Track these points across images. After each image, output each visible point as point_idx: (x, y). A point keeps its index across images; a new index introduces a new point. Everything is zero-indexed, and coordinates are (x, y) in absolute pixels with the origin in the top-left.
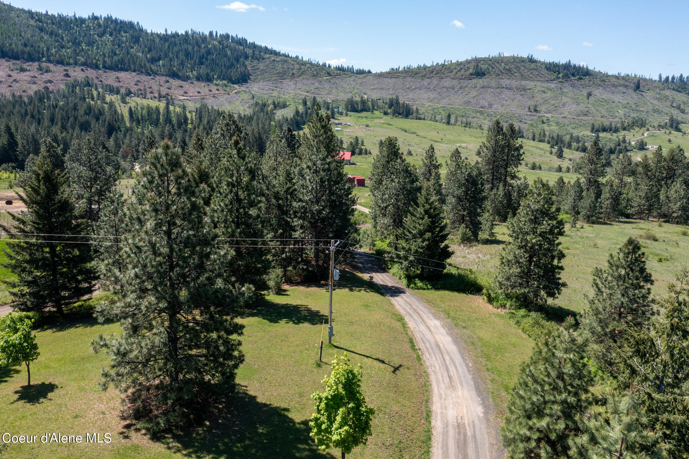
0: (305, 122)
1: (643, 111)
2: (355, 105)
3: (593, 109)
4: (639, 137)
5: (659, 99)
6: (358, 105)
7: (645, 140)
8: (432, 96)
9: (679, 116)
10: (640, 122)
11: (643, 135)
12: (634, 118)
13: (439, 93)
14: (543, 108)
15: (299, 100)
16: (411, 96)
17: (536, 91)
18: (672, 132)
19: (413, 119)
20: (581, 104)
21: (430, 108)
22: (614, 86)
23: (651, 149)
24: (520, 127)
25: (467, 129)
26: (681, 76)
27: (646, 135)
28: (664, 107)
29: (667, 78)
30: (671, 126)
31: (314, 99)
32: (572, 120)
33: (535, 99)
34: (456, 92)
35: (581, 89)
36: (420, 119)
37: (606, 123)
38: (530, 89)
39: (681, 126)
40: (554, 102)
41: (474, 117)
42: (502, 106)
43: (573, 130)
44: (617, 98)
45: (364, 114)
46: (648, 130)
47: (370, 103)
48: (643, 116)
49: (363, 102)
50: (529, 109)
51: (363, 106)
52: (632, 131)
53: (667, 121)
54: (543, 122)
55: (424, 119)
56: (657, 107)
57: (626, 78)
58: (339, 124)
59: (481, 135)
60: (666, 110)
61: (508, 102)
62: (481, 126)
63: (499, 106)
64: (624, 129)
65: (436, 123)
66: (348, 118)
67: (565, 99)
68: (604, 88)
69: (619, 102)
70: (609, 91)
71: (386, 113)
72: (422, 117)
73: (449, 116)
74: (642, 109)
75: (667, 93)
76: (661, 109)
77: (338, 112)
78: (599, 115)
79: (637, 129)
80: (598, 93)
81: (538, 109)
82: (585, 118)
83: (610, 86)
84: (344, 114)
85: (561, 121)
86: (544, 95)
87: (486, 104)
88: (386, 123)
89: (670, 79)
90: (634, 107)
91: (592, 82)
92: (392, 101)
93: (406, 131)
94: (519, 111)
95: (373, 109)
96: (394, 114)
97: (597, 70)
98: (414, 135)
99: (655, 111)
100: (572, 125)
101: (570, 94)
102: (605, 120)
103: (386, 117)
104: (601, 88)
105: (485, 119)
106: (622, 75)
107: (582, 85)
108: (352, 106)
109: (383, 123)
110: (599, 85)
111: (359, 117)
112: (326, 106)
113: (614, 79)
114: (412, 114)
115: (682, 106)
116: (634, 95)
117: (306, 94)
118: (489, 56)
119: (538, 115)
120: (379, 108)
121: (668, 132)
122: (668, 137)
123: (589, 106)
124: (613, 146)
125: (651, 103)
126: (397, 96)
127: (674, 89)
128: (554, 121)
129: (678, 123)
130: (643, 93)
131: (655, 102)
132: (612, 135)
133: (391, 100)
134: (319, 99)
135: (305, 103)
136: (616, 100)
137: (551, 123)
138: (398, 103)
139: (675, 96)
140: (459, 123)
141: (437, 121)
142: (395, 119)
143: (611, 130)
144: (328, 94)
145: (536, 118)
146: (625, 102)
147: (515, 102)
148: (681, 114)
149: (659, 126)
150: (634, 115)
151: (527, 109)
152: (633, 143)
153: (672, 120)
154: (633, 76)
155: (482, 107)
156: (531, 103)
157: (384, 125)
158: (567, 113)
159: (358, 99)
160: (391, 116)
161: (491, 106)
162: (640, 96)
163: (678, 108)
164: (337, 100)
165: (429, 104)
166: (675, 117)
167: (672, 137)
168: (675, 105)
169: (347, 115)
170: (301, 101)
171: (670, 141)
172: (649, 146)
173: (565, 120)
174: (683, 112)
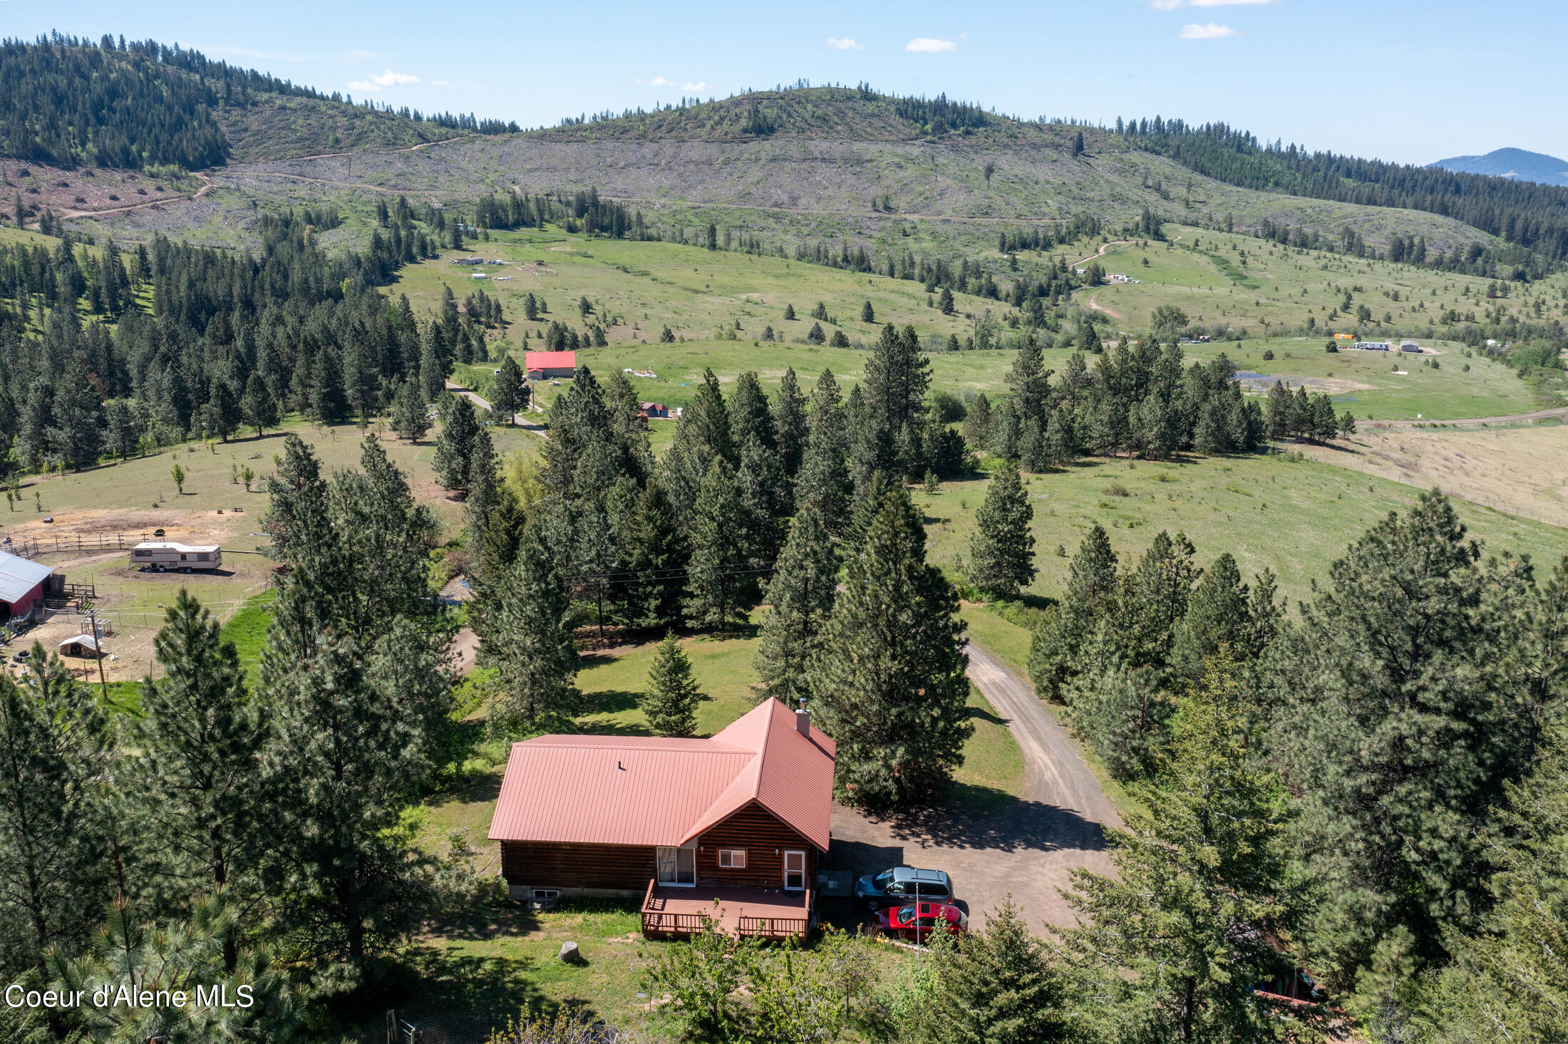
1: (1092, 200)
2: (501, 213)
3: (999, 202)
4: (1089, 258)
5: (1120, 172)
6: (505, 211)
7: (1102, 264)
8: (666, 184)
9: (1159, 208)
10: (1089, 225)
11: (1097, 251)
12: (1076, 216)
13: (680, 175)
14: (900, 202)
15: (365, 204)
16: (619, 185)
17: (883, 165)
18: (1150, 242)
19: (634, 239)
20: (976, 191)
21: (666, 211)
22: (1034, 146)
23: (1113, 282)
24: (862, 249)
25: (754, 257)
26: (1158, 119)
27: (1102, 250)
28: (1131, 188)
29: (1133, 125)
30: (1147, 230)
31: (403, 202)
32: (962, 227)
33: (884, 183)
34: (718, 172)
35: (972, 156)
36: (650, 239)
37: (1028, 231)
38: (871, 161)
39: (1165, 229)
40: (921, 188)
41: (762, 229)
42: (819, 199)
43: (965, 249)
44: (1043, 173)
45: (523, 232)
46: (1105, 240)
47: (532, 206)
48: (1094, 210)
49: (518, 205)
50: (874, 205)
51: (519, 214)
52: (1076, 243)
53: (1138, 219)
54: (905, 234)
55: (659, 240)
56: (1118, 189)
57: (1056, 128)
58: (477, 262)
59: (786, 270)
60: (1135, 194)
61: (830, 192)
62: (781, 250)
63: (813, 201)
64: (1062, 241)
65: (687, 248)
66: (491, 246)
67: (943, 182)
68: (1016, 153)
69: (1048, 182)
70: (1026, 159)
71: (572, 229)
72: (653, 232)
73: (713, 231)
74: (1091, 195)
75: (1135, 157)
76: (1125, 193)
77: (467, 233)
78: (1012, 212)
79: (1085, 239)
80: (1008, 164)
81: (892, 204)
82: (985, 221)
83: (1027, 148)
84: (481, 237)
85: (940, 228)
86: (901, 174)
87: (785, 198)
88: (579, 254)
89: (1138, 127)
90: (1075, 190)
91: (991, 140)
92: (584, 201)
93: (626, 271)
94: (855, 211)
95: (542, 219)
96: (590, 231)
97: (999, 112)
98: (647, 280)
99: (1116, 198)
100: (963, 238)
101: (952, 169)
102: (1024, 223)
103: (573, 238)
104: (1010, 152)
105: (786, 232)
106: (1048, 121)
107: (972, 147)
108: (494, 213)
109: (572, 254)
110: (1006, 146)
111: (515, 241)
112: (436, 220)
113: (1032, 133)
114: (630, 228)
115: (1164, 186)
116: (1074, 165)
117: (380, 189)
118: (779, 87)
119: (893, 217)
120: (554, 217)
121: (1141, 242)
122: (1141, 254)
123: (991, 194)
124: (1044, 280)
125: (1107, 181)
126: (594, 189)
127: (1146, 149)
128: (926, 231)
129: (1158, 223)
130: (1090, 160)
131: (1114, 178)
132: (1040, 255)
133: (581, 199)
134: (411, 202)
135: (383, 214)
136: (1042, 178)
137: (921, 235)
138: (595, 203)
139: (1150, 165)
140: (734, 244)
141: (686, 242)
142: (595, 242)
143: (1037, 245)
144: (431, 187)
145: (889, 224)
146: (1058, 181)
147: (844, 189)
148: (1164, 202)
149: (1126, 230)
150: (1077, 209)
151: (869, 205)
152: (1080, 272)
153: (1147, 217)
154: (1069, 122)
155: (776, 205)
156: (876, 191)
157: (574, 258)
158: (950, 212)
159: (502, 197)
160: (585, 235)
161: (794, 200)
162: (1084, 168)
163: (1158, 188)
164: (455, 201)
165: (663, 201)
166: (1152, 210)
167: (1149, 254)
168: (1150, 183)
169: (487, 238)
170: (372, 208)
171: (1146, 262)
172: (1109, 277)
173: (947, 227)
174: (1166, 197)
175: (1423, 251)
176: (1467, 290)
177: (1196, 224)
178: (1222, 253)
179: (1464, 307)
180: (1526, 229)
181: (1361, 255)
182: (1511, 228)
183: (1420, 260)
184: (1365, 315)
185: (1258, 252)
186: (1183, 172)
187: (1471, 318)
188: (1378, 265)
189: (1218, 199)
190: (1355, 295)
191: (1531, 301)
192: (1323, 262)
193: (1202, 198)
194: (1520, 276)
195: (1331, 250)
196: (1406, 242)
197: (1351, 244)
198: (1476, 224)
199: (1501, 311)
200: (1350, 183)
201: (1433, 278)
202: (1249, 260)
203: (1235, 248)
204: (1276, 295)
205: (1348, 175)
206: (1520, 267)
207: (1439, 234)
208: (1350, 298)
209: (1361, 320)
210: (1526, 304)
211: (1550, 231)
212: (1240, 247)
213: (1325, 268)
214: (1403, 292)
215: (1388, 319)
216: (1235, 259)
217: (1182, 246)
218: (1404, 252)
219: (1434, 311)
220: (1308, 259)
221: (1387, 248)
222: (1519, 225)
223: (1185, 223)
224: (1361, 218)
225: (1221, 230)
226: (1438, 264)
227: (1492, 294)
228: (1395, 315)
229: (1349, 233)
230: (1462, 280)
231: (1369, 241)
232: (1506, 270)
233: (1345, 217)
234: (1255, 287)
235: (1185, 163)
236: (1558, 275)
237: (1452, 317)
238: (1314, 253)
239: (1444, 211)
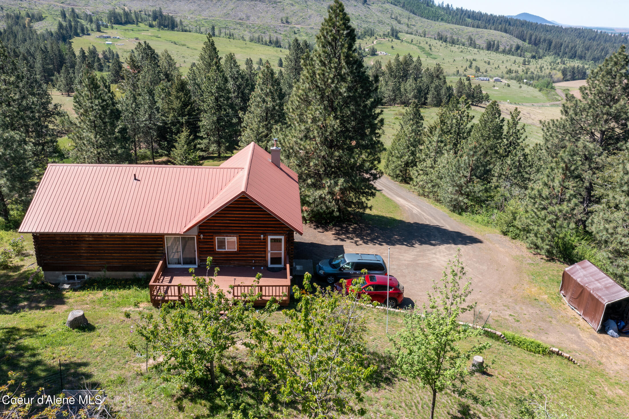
0: (71, 36)
1: (371, 22)
2: (119, 18)
4: (370, 45)
5: (381, 12)
6: (121, 17)
7: (375, 47)
8: (193, 8)
9: (398, 27)
10: (370, 32)
11: (373, 42)
12: (365, 28)
13: (199, 5)
14: (293, 20)
15: (55, 11)
16: (172, 8)
17: (284, 4)
18: (394, 40)
19: (178, 31)
21: (193, 20)
23: (380, 54)
24: (277, 38)
25: (231, 40)
27: (375, 42)
28: (385, 17)
30: (393, 35)
31: (73, 10)
33: (286, 12)
34: (215, 4)
35: (322, 2)
36: (186, 31)
38: (280, 2)
39: (400, 35)
40: (301, 14)
41: (235, 29)
42: (259, 17)
44: (351, 10)
45: (129, 26)
46: (376, 38)
47: (133, 15)
48: (371, 26)
49: (127, 14)
50: (282, 20)
51: (127, 18)
52: (365, 39)
53: (389, 30)
54: (295, 33)
55: (190, 32)
56: (381, 19)
58: (108, 37)
59: (245, 46)
60: (387, 21)
61: (263, 15)
62: (243, 38)
63: (256, 18)
64: (359, 38)
65: (202, 35)
66: (114, 31)
67: (310, 12)
69: (353, 14)
71: (151, 26)
72: (188, 28)
73: (213, 28)
74: (370, 20)
75: (387, 6)
76: (384, 20)
77: (103, 25)
79: (368, 38)
81: (289, 21)
83: (345, 0)
84: (109, 27)
85: (309, 31)
86: (293, 8)
87: (244, 16)
88: (154, 36)
90: (364, 18)
92: (156, 14)
93: (175, 43)
94: (273, 23)
95: (138, 21)
96: (159, 27)
98: (185, 48)
99: (380, 22)
101: (314, 7)
103: (151, 30)
105: (245, 30)
108: (115, 17)
109: (151, 36)
111: (125, 30)
112: (88, 18)
114: (177, 27)
115: (399, 18)
116: (363, 7)
117: (62, 5)
119: (290, 26)
120: (143, 20)
122: (390, 44)
125: (377, 15)
126: (160, 9)
127: (391, 3)
128: (303, 32)
129: (397, 33)
130: (370, 7)
131: (379, 14)
133: (155, 13)
134: (77, 11)
135: (64, 15)
136: (350, 12)
137: (301, 34)
138: (161, 15)
139: (393, 9)
140: (223, 35)
141: (202, 33)
142: (162, 32)
144: (86, 5)
145: (288, 29)
146: (357, 14)
147: (269, 14)
148: (399, 24)
149: (384, 35)
150: (365, 25)
151: (280, 21)
152: (367, 50)
153: (392, 30)
155: (240, 19)
156: (283, 15)
157: (153, 38)
158: (313, 24)
159: (119, 11)
160: (157, 29)
161: (248, 18)
162: (368, 9)
163: (396, 19)
164: (98, 12)
165: (191, 16)
166: (394, 27)
167: (393, 44)
168: (393, 17)
169: (112, 28)
170: (58, 13)
171: (392, 47)
172: (378, 52)
173: (312, 31)
174: (399, 22)
175: (498, 47)
176: (515, 61)
177: (411, 34)
178: (422, 45)
179: (514, 68)
180: (536, 39)
181: (475, 48)
182: (530, 39)
183: (497, 50)
184: (478, 70)
185: (436, 45)
186: (406, 13)
187: (517, 72)
188: (481, 51)
189: (420, 24)
190: (474, 62)
191: (538, 66)
192: (461, 50)
193: (414, 23)
194: (534, 57)
195: (464, 45)
196: (492, 43)
197: (471, 43)
198: (517, 37)
199: (528, 69)
200: (469, 20)
201: (502, 57)
202: (433, 48)
203: (427, 43)
204: (443, 61)
205: (469, 17)
206: (534, 54)
207: (504, 40)
208: (472, 63)
209: (476, 71)
210: (537, 67)
211: (545, 40)
212: (429, 43)
213: (462, 51)
214: (491, 62)
215: (486, 71)
216: (427, 48)
217: (406, 42)
218: (491, 46)
219: (503, 69)
220: (455, 48)
221: (484, 45)
222: (533, 38)
223: (407, 33)
224: (475, 33)
225: (421, 36)
226: (504, 52)
227: (524, 64)
228: (489, 70)
229: (470, 39)
230: (513, 58)
231: (477, 42)
232: (528, 55)
233: (469, 33)
234: (435, 58)
235: (407, 10)
236: (547, 57)
237: (510, 71)
238: (457, 46)
239: (506, 31)
